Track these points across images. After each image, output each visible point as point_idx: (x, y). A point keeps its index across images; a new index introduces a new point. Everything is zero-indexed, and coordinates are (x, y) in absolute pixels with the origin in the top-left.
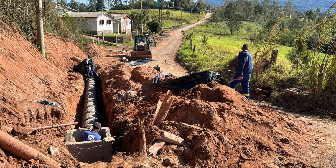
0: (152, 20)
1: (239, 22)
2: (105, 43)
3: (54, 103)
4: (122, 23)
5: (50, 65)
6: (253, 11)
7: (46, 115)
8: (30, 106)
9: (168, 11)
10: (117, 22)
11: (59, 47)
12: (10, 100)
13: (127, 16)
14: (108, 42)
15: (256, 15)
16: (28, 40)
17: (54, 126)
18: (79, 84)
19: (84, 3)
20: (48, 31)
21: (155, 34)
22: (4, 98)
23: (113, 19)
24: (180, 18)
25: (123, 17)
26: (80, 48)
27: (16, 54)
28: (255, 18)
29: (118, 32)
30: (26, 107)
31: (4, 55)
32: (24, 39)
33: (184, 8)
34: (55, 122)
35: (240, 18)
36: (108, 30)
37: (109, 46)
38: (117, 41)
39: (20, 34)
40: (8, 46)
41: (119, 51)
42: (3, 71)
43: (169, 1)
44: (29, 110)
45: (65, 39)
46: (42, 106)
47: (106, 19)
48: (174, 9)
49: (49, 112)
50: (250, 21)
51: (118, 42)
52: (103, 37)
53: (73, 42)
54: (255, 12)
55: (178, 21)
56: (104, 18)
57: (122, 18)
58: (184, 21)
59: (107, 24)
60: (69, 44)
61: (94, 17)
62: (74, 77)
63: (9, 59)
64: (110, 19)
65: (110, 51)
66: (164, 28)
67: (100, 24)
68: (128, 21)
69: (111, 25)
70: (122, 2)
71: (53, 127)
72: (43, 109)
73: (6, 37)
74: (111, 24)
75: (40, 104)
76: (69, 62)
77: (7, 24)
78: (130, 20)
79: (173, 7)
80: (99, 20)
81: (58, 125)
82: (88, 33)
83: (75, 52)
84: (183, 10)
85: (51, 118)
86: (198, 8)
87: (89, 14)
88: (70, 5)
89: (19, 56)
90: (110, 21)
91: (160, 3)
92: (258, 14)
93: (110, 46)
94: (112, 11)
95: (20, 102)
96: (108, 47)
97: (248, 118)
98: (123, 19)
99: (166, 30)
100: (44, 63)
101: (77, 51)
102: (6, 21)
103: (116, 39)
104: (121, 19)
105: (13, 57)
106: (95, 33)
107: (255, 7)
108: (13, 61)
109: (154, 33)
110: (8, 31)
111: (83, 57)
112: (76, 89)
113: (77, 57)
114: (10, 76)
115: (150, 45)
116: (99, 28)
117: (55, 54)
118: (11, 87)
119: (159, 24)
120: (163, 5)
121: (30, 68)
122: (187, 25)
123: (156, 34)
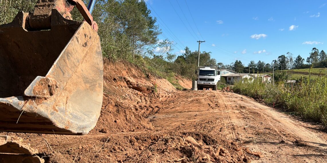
13: (267, 75)
47: (249, 77)
57: (262, 77)
78: (270, 78)
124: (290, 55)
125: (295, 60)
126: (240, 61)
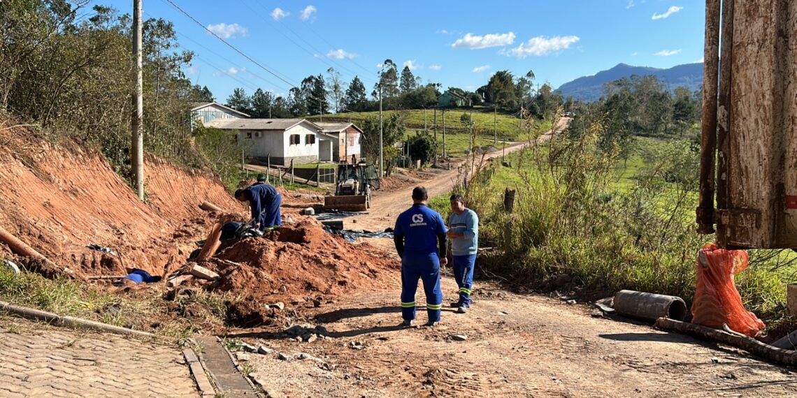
0: (417, 134)
1: (628, 140)
2: (295, 182)
3: (108, 249)
4: (341, 142)
5: (146, 213)
6: (669, 115)
7: (93, 263)
8: (74, 251)
9: (465, 115)
10: (328, 139)
11: (178, 185)
12: (48, 239)
13: (352, 126)
14: (304, 180)
15: (678, 123)
16: (115, 171)
17: (103, 276)
18: (191, 244)
19: (283, 98)
20: (158, 156)
21: (422, 164)
22: (41, 235)
23: (320, 133)
24: (493, 128)
25: (343, 129)
26: (225, 188)
27: (83, 190)
28: (675, 130)
29: (330, 160)
30: (70, 250)
31: (61, 188)
32: (106, 169)
33: (505, 106)
34: (105, 272)
35: (638, 131)
36: (308, 155)
37: (302, 187)
38: (319, 178)
39: (101, 160)
40: (71, 177)
41: (315, 196)
42: (51, 208)
43: (474, 92)
44: (73, 255)
45: (193, 171)
46: (91, 251)
47: (303, 132)
48: (482, 108)
49: (99, 259)
50: (662, 137)
51: (322, 180)
52: (291, 169)
53: (211, 177)
54: (676, 117)
55: (488, 137)
56: (300, 130)
57: (341, 131)
58: (501, 135)
59: (307, 143)
60: (202, 181)
61: (278, 130)
62: (184, 234)
63: (67, 195)
64: (313, 133)
65: (297, 197)
66: (454, 151)
67: (291, 143)
68: (356, 137)
69: (316, 145)
70: (365, 95)
71: (100, 278)
72: (91, 256)
73: (71, 163)
74: (314, 142)
75: (88, 249)
76: (193, 212)
77: (79, 144)
78: (358, 135)
79: (482, 104)
80: (289, 136)
81: (108, 277)
82: (262, 161)
83: (213, 195)
84: (501, 111)
85: (100, 267)
86: (538, 108)
87: (269, 123)
88: (252, 103)
89: (86, 193)
90: (313, 137)
91: (450, 97)
92: (682, 122)
93: (305, 187)
94: (343, 115)
95: (62, 244)
96: (301, 189)
97: (314, 260)
98: (343, 132)
99: (455, 155)
100: (136, 208)
101: (217, 193)
102: (78, 138)
103: (319, 173)
104: (339, 132)
105: (74, 192)
106: (279, 161)
107: (676, 105)
108: (73, 198)
109: (419, 162)
110: (77, 155)
111: (228, 204)
112: (180, 251)
113: (214, 204)
114: (60, 215)
115: (370, 185)
116: (288, 151)
117: (167, 196)
118: (55, 226)
119: (430, 142)
120: (457, 100)
121: (100, 211)
122: (509, 146)
123: (424, 166)
124: (335, 76)
125: (348, 88)
126: (205, 88)
